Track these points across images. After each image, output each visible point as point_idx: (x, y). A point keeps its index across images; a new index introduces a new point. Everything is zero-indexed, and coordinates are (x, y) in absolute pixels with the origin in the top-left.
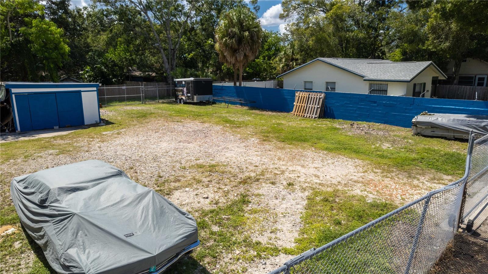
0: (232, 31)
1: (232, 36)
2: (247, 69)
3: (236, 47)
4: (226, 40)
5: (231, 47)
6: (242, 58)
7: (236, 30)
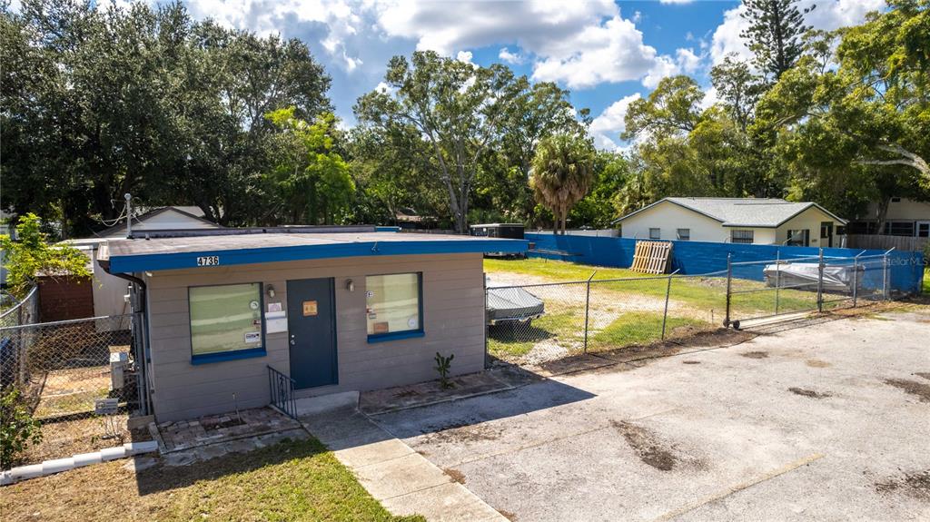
0: (553, 164)
1: (554, 170)
2: (572, 211)
3: (559, 184)
4: (545, 175)
5: (552, 184)
6: (566, 197)
7: (558, 162)
